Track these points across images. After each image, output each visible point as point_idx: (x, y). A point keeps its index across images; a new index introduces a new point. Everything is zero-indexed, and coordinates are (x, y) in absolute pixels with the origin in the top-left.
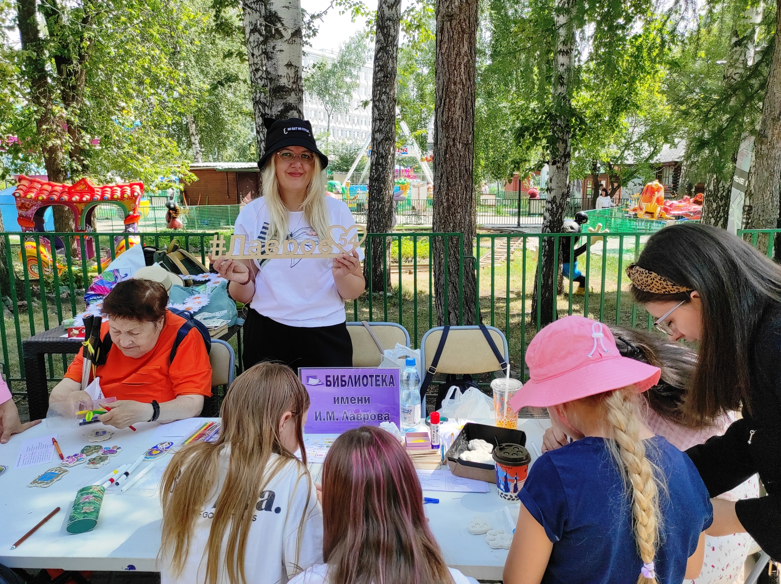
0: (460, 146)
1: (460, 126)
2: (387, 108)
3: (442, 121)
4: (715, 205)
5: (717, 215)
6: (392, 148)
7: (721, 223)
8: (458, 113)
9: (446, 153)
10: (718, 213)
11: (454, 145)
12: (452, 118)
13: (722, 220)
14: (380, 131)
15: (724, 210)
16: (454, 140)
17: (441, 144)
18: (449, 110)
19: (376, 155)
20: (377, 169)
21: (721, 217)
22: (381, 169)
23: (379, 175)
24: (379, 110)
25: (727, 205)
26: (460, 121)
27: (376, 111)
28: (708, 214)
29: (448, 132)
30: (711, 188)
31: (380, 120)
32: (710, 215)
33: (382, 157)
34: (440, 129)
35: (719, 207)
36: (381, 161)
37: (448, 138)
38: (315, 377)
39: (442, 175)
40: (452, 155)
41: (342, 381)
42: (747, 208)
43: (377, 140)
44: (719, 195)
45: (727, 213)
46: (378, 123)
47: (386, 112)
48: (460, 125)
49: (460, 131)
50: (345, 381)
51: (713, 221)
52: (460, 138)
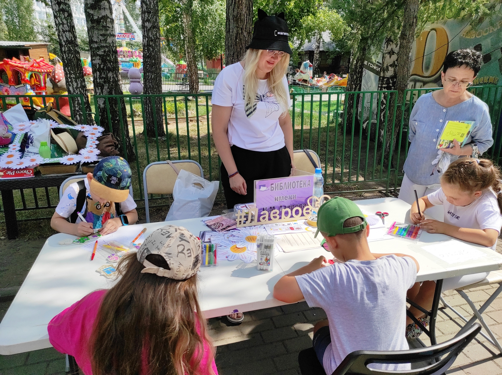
0: (245, 34)
1: (245, 20)
2: (152, 4)
3: (233, 16)
4: (355, 77)
5: (356, 83)
6: (158, 34)
7: (358, 87)
8: (244, 10)
9: (236, 39)
10: (357, 82)
11: (242, 33)
12: (240, 14)
13: (359, 86)
14: (148, 21)
15: (359, 79)
16: (242, 29)
17: (232, 32)
18: (238, 8)
19: (147, 39)
20: (148, 50)
21: (358, 84)
22: (151, 49)
23: (151, 54)
24: (146, 5)
25: (361, 77)
26: (246, 16)
27: (144, 5)
28: (351, 82)
29: (237, 23)
30: (353, 67)
31: (148, 12)
32: (353, 83)
33: (152, 40)
34: (232, 21)
35: (357, 78)
36: (151, 44)
37: (238, 27)
38: (264, 186)
39: (233, 54)
40: (241, 40)
41: (280, 186)
42: (381, 78)
43: (147, 27)
44: (357, 71)
45: (361, 81)
46: (146, 15)
47: (152, 7)
48: (246, 18)
49: (245, 23)
50: (282, 186)
51: (354, 86)
52: (246, 28)
